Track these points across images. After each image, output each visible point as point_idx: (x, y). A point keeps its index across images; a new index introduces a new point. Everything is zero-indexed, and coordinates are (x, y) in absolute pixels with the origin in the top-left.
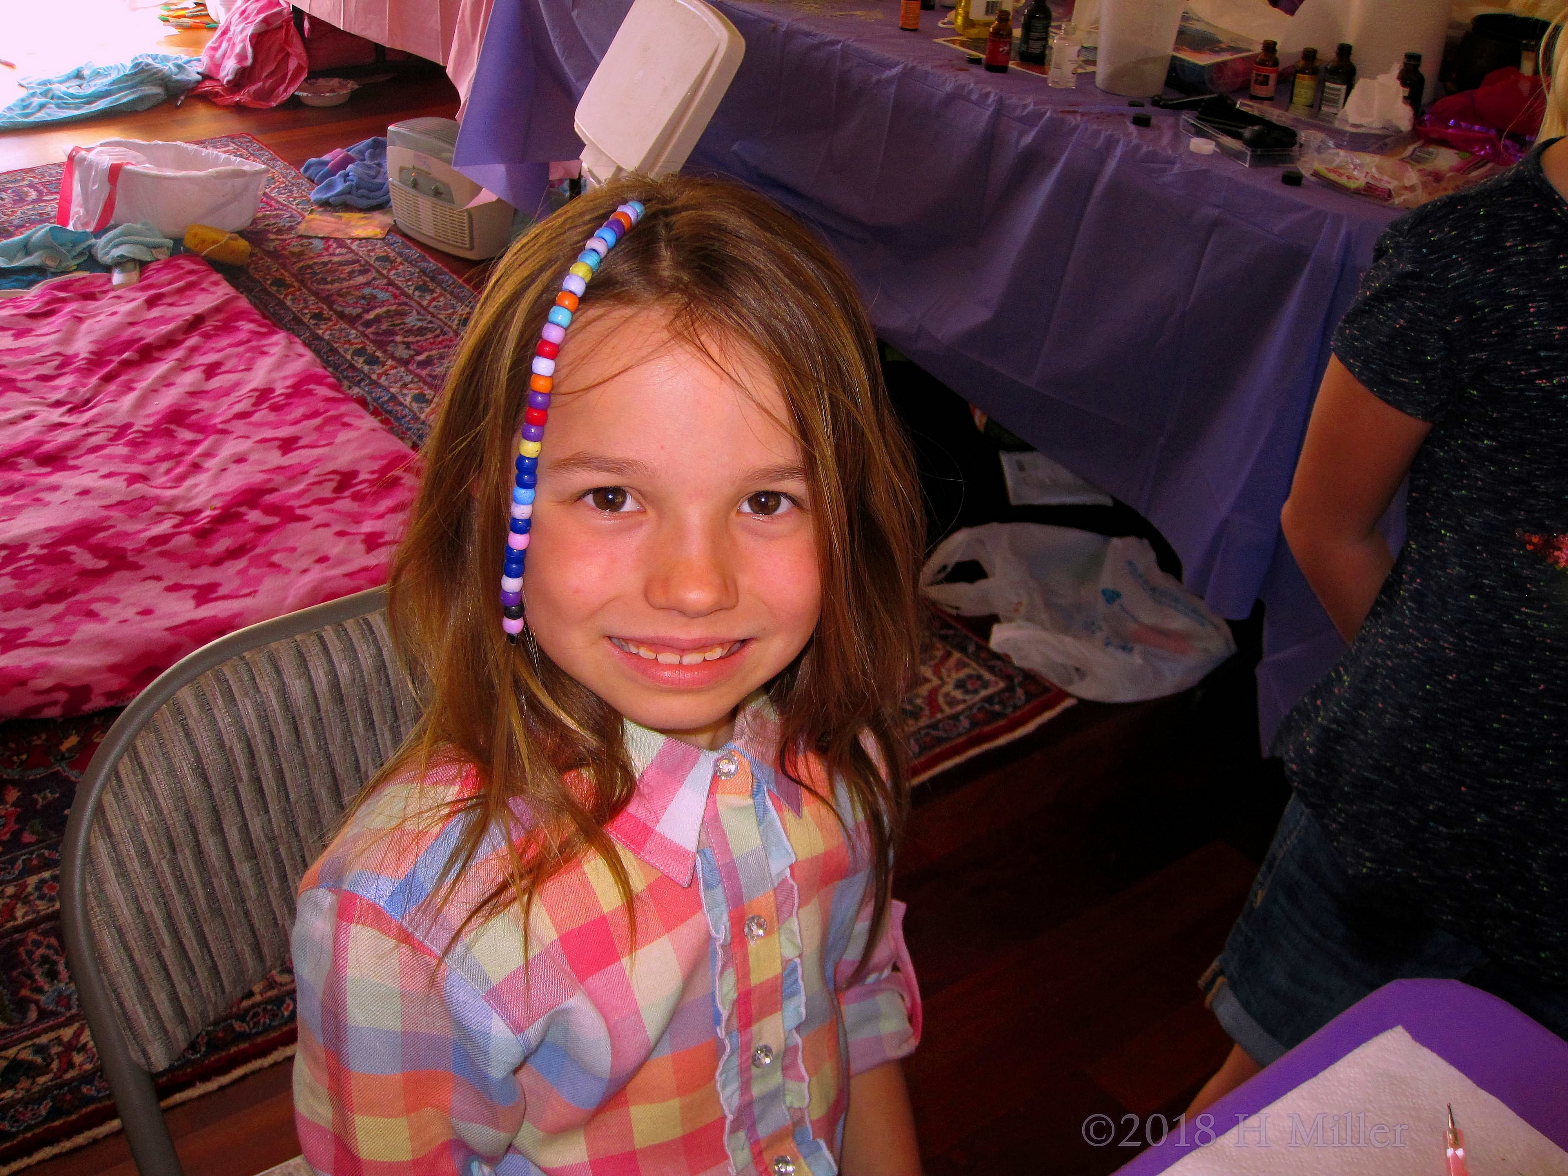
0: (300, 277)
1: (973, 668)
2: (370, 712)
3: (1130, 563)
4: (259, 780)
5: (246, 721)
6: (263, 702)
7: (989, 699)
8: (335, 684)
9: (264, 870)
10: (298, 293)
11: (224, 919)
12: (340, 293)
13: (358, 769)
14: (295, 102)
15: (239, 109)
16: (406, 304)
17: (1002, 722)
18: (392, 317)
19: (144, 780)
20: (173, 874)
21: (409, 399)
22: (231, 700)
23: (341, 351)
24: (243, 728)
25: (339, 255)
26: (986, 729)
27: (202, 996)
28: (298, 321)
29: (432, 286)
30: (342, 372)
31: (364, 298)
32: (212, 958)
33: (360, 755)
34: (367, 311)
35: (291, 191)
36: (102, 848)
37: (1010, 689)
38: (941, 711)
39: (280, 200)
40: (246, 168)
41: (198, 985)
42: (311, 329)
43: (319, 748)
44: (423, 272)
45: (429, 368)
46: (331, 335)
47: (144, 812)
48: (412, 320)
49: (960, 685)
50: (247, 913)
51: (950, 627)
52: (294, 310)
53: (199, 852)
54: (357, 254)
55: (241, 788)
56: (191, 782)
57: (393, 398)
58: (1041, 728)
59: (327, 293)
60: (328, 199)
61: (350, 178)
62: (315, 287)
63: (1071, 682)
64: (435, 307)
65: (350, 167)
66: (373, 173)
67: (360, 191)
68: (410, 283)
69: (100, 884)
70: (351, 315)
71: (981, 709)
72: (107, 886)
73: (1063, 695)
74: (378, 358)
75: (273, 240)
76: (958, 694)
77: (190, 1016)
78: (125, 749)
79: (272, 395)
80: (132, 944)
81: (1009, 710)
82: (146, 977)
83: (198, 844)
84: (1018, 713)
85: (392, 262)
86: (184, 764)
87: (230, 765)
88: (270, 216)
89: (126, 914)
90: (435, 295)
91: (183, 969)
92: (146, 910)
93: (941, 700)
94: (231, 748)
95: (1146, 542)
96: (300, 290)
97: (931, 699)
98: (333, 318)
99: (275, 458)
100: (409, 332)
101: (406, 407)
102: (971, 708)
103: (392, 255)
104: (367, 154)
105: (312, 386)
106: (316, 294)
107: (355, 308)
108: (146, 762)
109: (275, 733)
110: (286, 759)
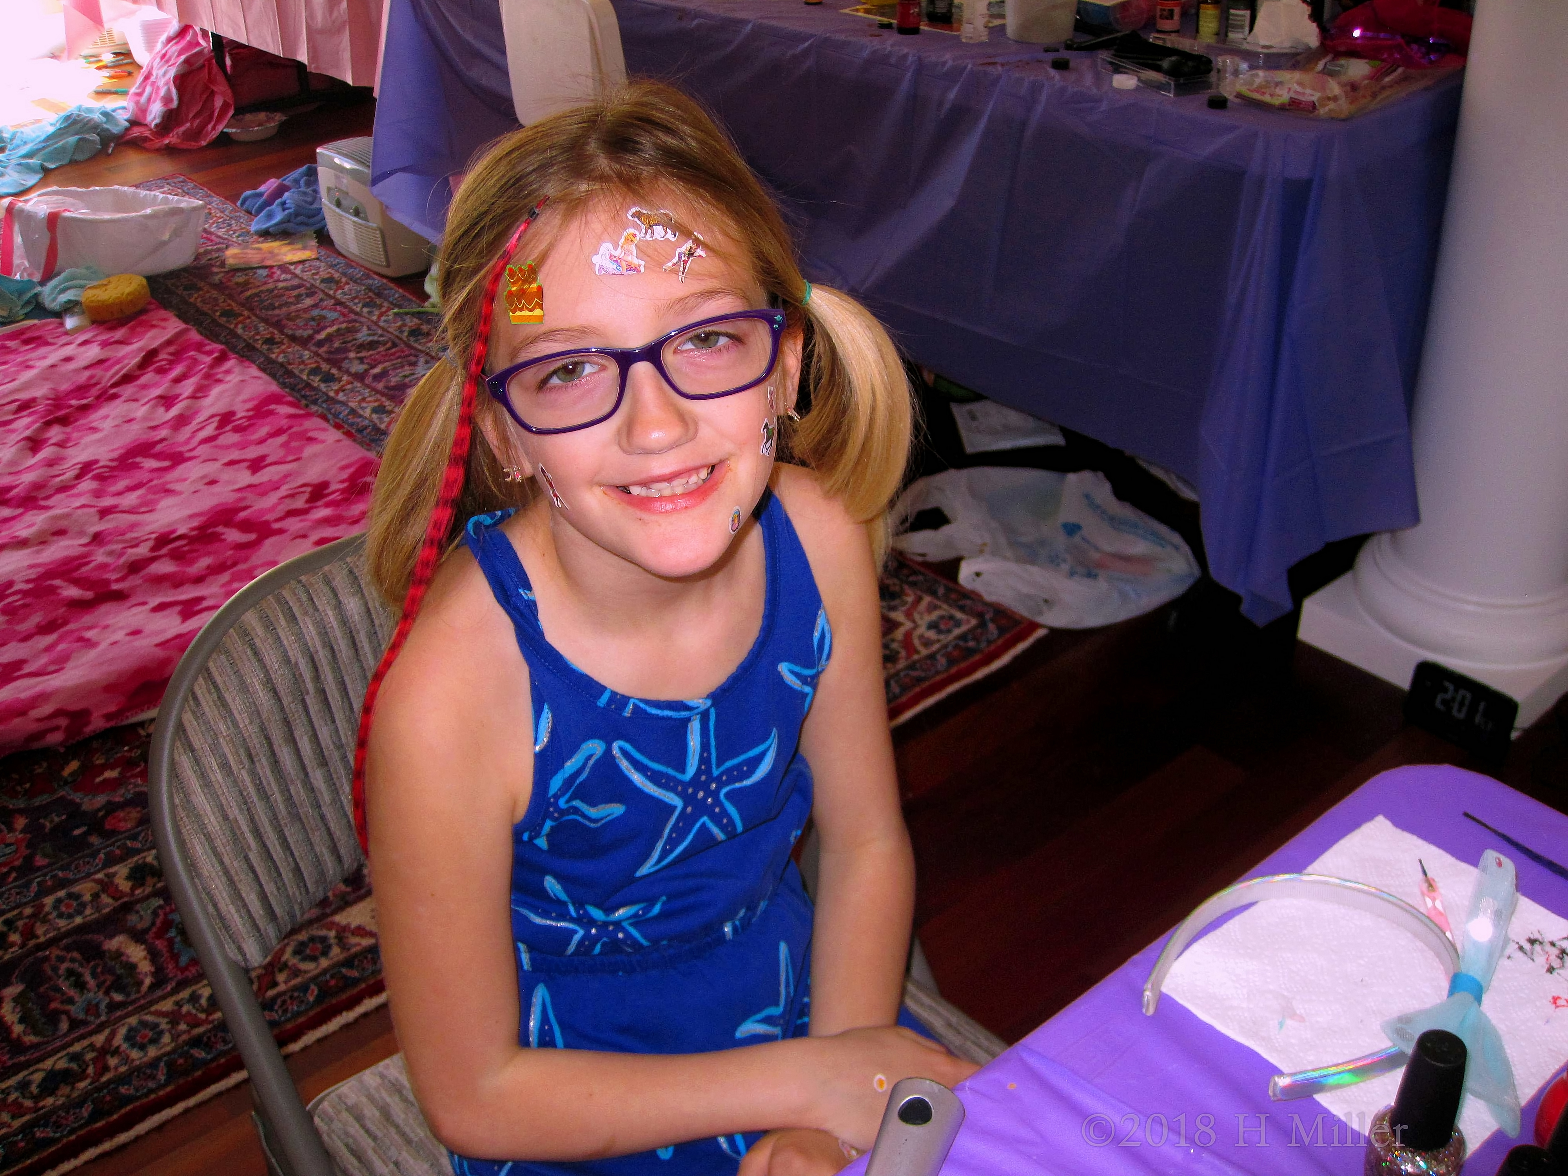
0: (248, 305)
1: (945, 609)
3: (1087, 496)
4: (323, 691)
5: (308, 638)
6: (322, 619)
7: (963, 637)
9: (334, 776)
10: (248, 321)
11: (302, 823)
12: (289, 317)
14: (224, 140)
15: (170, 151)
16: (355, 321)
17: (977, 657)
18: (343, 335)
19: (219, 698)
20: (253, 782)
21: (368, 411)
22: (292, 619)
23: (296, 372)
24: (306, 644)
25: (283, 280)
26: (963, 665)
27: (288, 896)
28: (250, 347)
29: (378, 301)
30: (299, 391)
31: (313, 319)
32: (295, 860)
34: (318, 332)
35: (230, 225)
36: (185, 762)
37: (982, 624)
38: (917, 652)
39: (220, 234)
40: (183, 205)
41: (284, 884)
42: (264, 354)
44: (369, 288)
45: (384, 380)
46: (284, 357)
47: (221, 727)
48: (363, 336)
49: (932, 626)
51: (918, 573)
52: (245, 337)
53: (275, 762)
54: (301, 279)
55: (308, 699)
56: (263, 697)
57: (353, 412)
58: (1016, 659)
59: (276, 319)
60: (269, 228)
61: (287, 206)
62: (264, 313)
63: (1040, 613)
64: (385, 321)
65: (286, 195)
66: (309, 199)
67: (299, 218)
68: (356, 301)
69: (187, 797)
70: (302, 336)
71: (956, 647)
72: (193, 797)
73: (1034, 626)
74: (334, 375)
75: (217, 273)
76: (932, 634)
77: (279, 915)
78: (199, 671)
79: (234, 418)
80: (221, 849)
81: (983, 645)
82: (236, 878)
84: (992, 647)
85: (338, 282)
86: (254, 680)
87: (297, 678)
88: (212, 250)
89: (213, 822)
90: (384, 309)
91: (269, 871)
92: (231, 817)
93: (916, 642)
94: (296, 664)
95: (1101, 475)
96: (249, 317)
97: (907, 641)
98: (285, 341)
99: (245, 478)
100: (361, 347)
101: (366, 418)
102: (945, 646)
103: (336, 276)
104: (302, 182)
105: (272, 407)
106: (266, 321)
107: (305, 330)
108: (219, 680)
109: (335, 648)
110: (347, 671)
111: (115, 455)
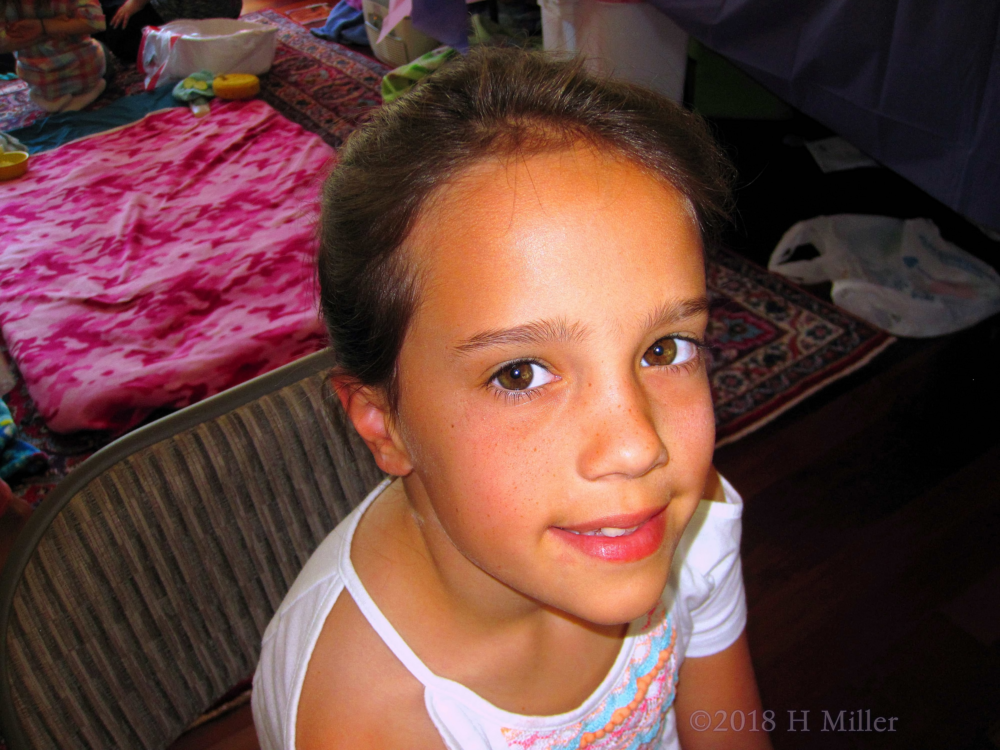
0: (315, 97)
1: (819, 321)
2: (248, 496)
3: (922, 237)
4: (153, 568)
5: (134, 519)
6: (148, 500)
7: (834, 343)
8: (212, 476)
9: (169, 644)
10: (315, 107)
11: (137, 691)
12: (342, 104)
13: (244, 546)
17: (844, 359)
20: (83, 662)
24: (132, 525)
25: (339, 79)
26: (835, 364)
28: (317, 125)
31: (360, 105)
33: (245, 534)
35: (303, 41)
37: (848, 333)
38: (800, 353)
39: (295, 47)
40: (265, 29)
42: (326, 130)
43: (205, 532)
46: (340, 132)
47: (50, 611)
49: (811, 333)
50: (158, 683)
51: (797, 293)
52: (313, 119)
54: (351, 78)
55: (137, 578)
58: (874, 361)
59: (335, 105)
62: (326, 102)
63: (890, 325)
70: (350, 117)
71: (829, 350)
73: (886, 335)
75: (294, 75)
76: (810, 340)
79: (305, 175)
80: (54, 727)
81: (849, 349)
83: (103, 632)
84: (856, 351)
85: (376, 80)
86: (81, 565)
87: (124, 559)
88: (290, 59)
92: (62, 696)
93: (799, 345)
94: (123, 545)
95: (930, 221)
97: (792, 345)
98: (340, 121)
102: (821, 349)
103: (375, 76)
106: (327, 107)
107: (354, 113)
109: (163, 526)
110: (176, 547)
111: (224, 200)
